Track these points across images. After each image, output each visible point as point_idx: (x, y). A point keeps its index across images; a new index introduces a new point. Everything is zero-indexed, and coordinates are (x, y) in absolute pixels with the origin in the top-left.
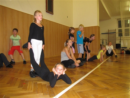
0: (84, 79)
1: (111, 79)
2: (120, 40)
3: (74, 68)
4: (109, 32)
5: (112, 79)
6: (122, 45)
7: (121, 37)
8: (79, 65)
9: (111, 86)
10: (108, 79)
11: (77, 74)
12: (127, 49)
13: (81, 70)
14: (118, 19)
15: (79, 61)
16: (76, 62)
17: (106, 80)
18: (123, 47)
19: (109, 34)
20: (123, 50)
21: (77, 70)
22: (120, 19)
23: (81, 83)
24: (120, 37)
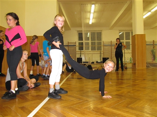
0: (43, 107)
1: (79, 103)
2: (81, 54)
3: (26, 91)
4: (69, 45)
5: (81, 102)
6: (83, 60)
7: (82, 51)
8: (34, 87)
9: (82, 114)
10: (75, 102)
11: (32, 100)
12: (88, 63)
13: (37, 92)
14: (78, 31)
15: (34, 80)
16: (29, 82)
17: (73, 104)
18: (84, 61)
19: (69, 47)
20: (85, 65)
21: (31, 93)
22: (82, 31)
23: (38, 114)
24: (80, 51)
